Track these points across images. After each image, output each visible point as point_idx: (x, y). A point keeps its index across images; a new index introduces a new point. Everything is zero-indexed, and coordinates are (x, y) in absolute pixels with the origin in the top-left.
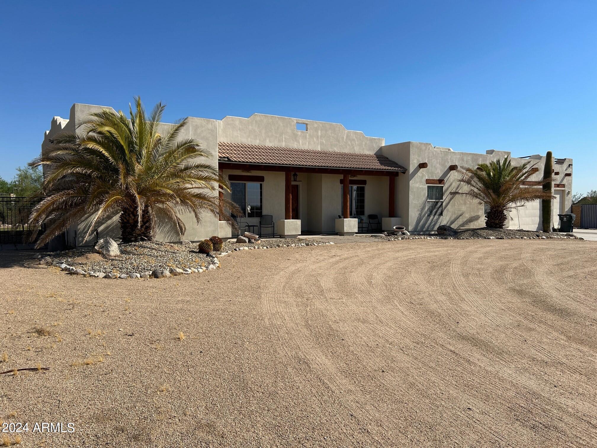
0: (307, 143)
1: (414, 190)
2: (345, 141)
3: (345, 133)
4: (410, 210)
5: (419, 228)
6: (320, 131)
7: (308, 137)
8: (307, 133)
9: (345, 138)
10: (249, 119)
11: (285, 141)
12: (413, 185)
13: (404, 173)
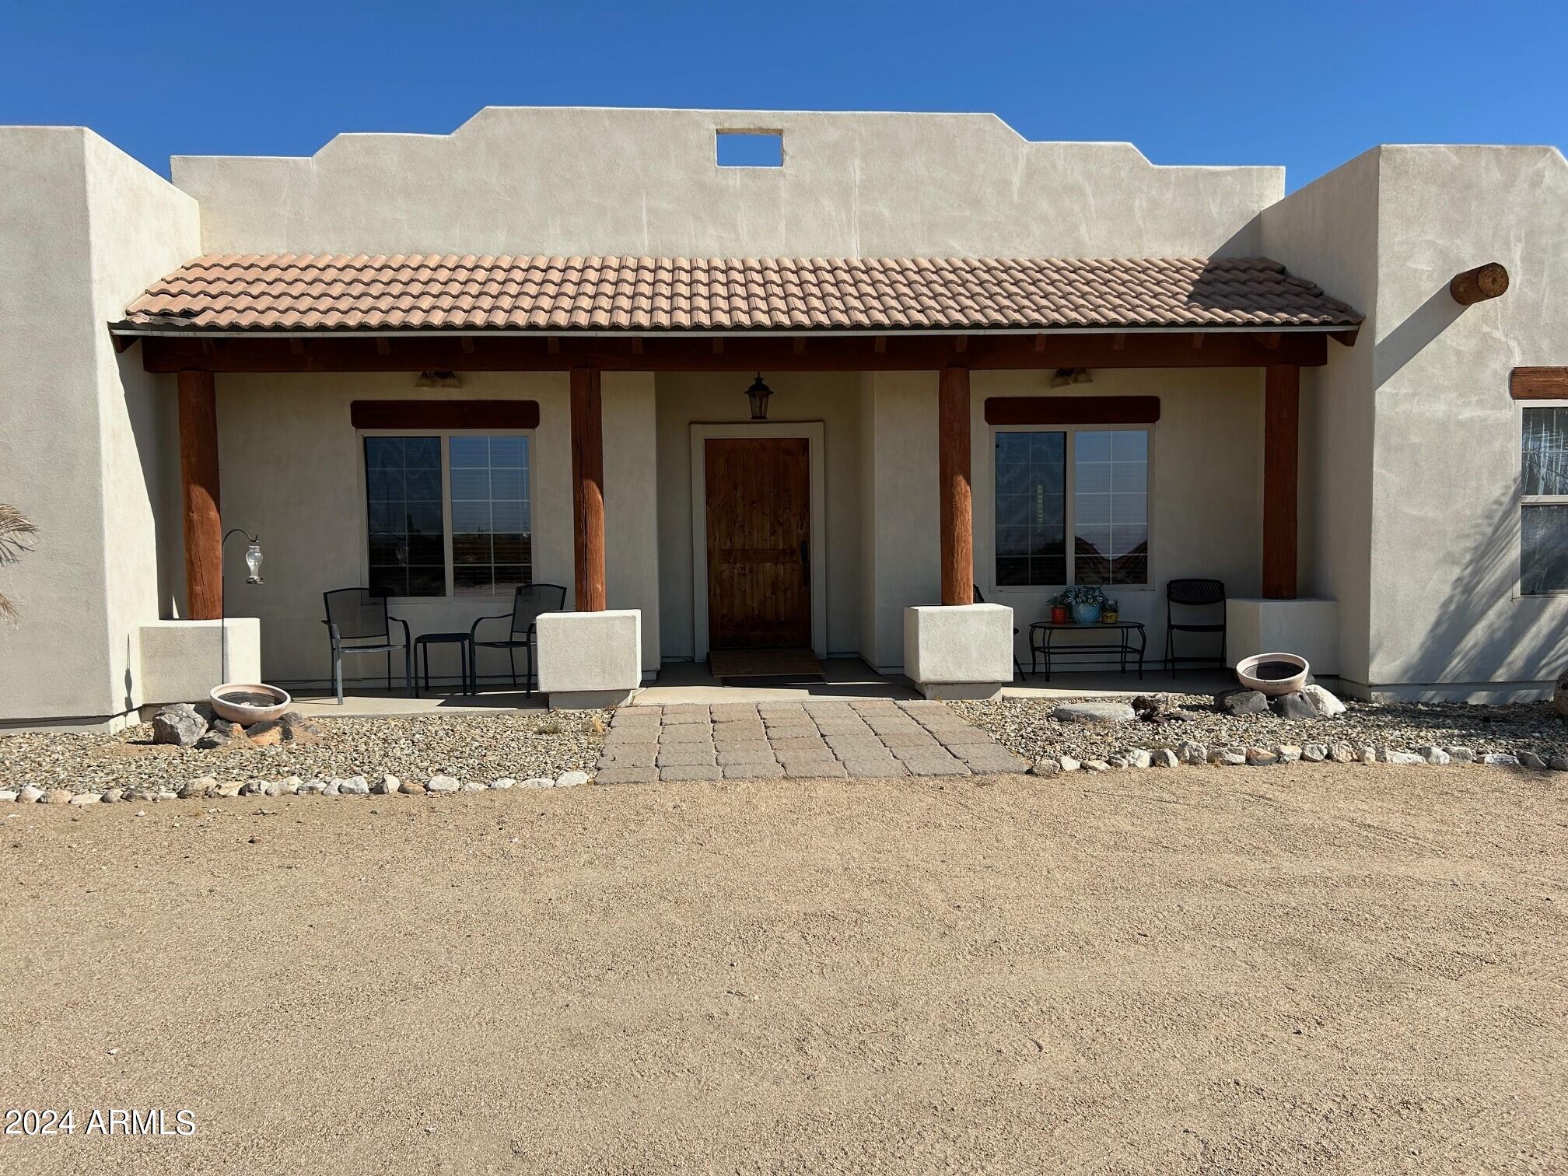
0: (782, 227)
1: (1415, 439)
2: (1015, 197)
3: (1016, 159)
4: (1376, 556)
5: (1456, 664)
6: (857, 163)
7: (784, 195)
8: (783, 175)
9: (1016, 181)
10: (453, 135)
11: (649, 223)
12: (1401, 409)
13: (1348, 339)
